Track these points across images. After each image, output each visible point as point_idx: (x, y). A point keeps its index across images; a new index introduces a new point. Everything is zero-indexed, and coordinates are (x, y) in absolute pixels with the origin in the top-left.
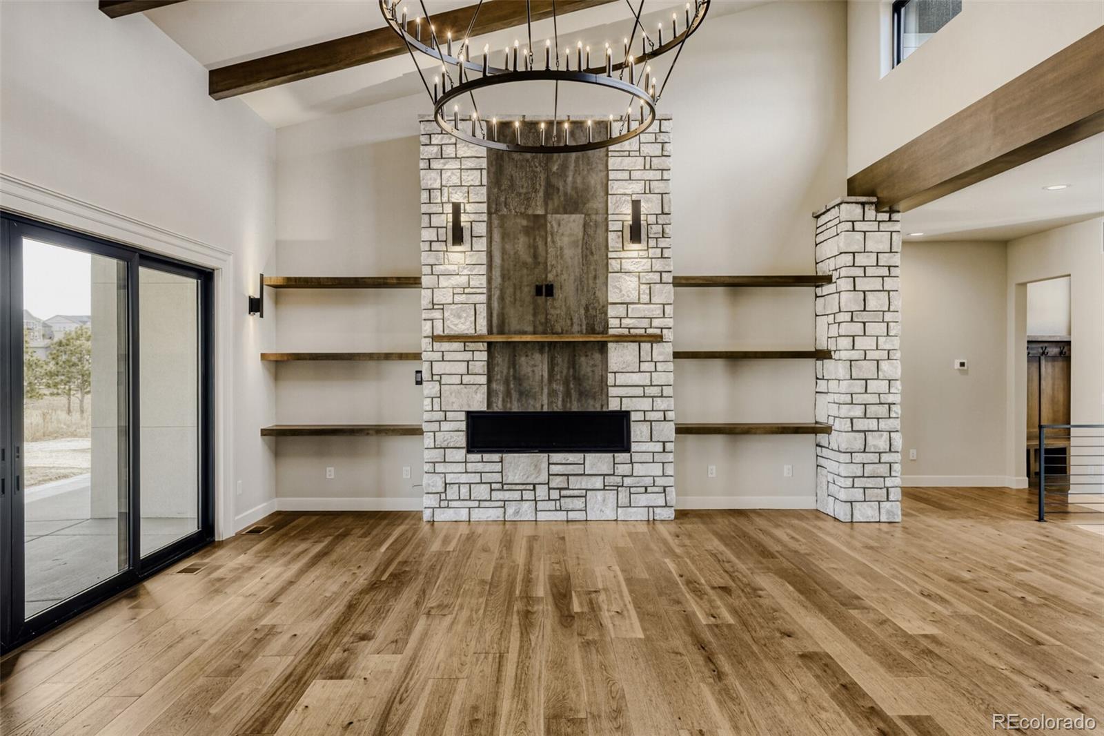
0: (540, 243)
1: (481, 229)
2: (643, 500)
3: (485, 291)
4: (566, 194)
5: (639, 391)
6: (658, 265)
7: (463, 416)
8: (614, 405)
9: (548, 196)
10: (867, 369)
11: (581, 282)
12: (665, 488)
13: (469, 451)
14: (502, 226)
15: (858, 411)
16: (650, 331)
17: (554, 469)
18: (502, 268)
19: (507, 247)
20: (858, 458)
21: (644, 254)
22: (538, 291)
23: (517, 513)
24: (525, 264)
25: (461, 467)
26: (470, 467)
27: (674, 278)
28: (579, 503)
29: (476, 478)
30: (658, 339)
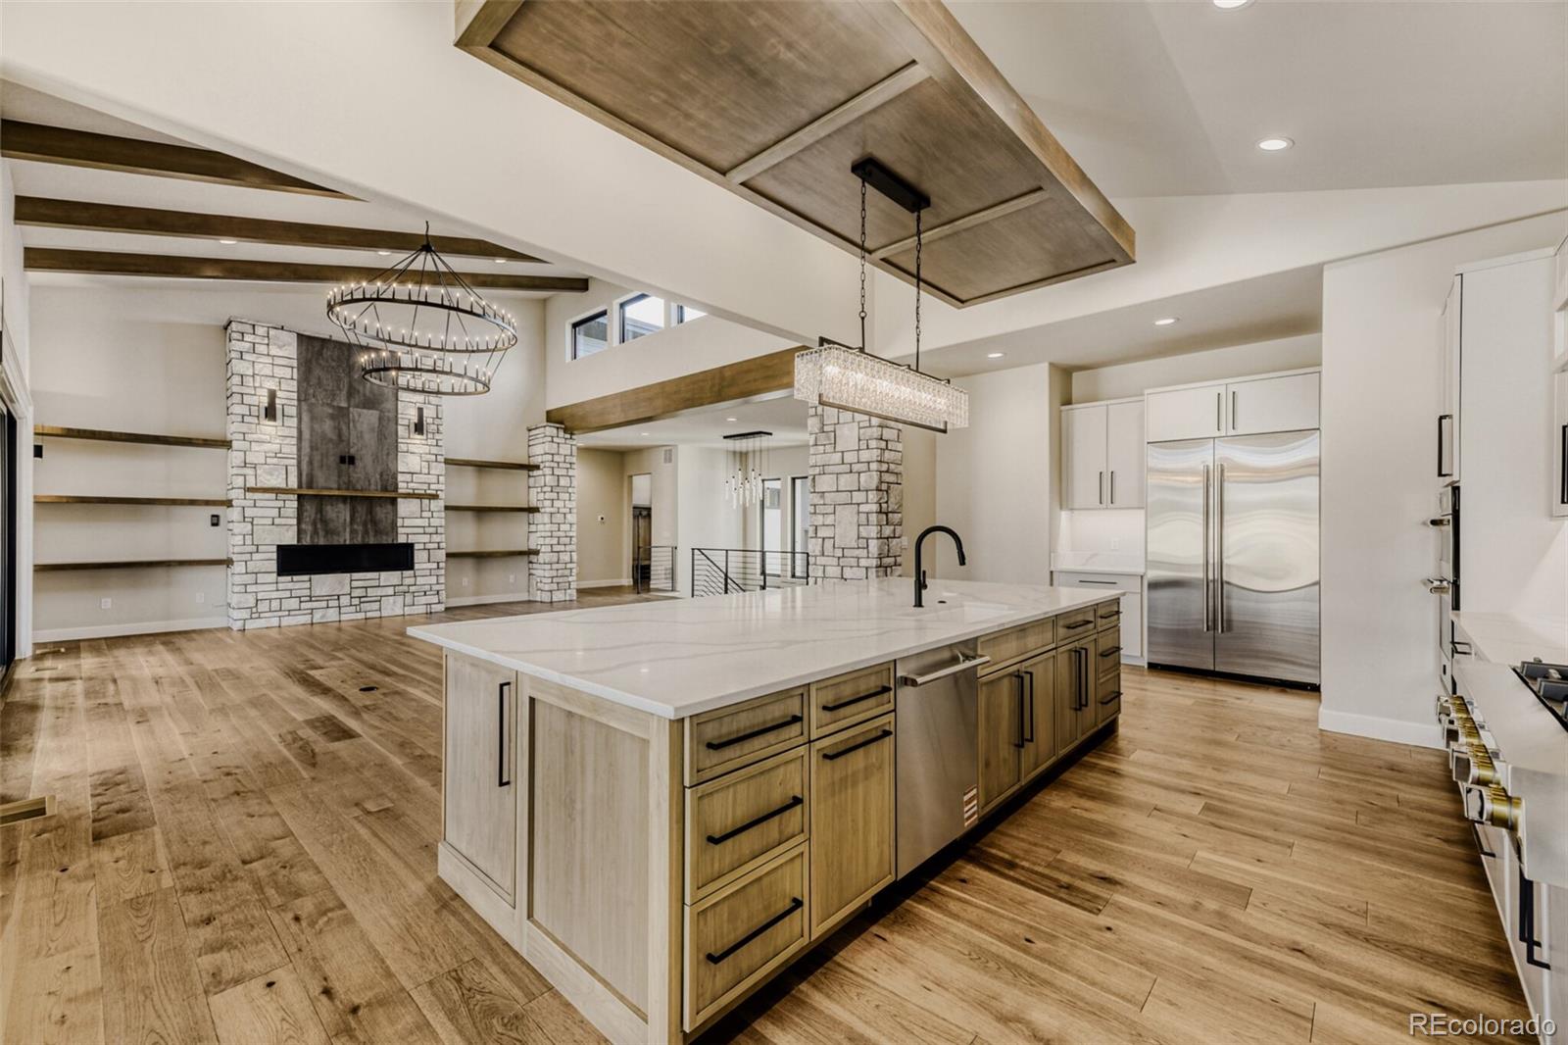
0: (344, 427)
1: (293, 411)
2: (424, 600)
3: (295, 456)
4: (364, 395)
5: (421, 530)
6: (434, 450)
7: (275, 549)
8: (402, 539)
9: (350, 395)
10: (559, 518)
11: (377, 457)
12: (438, 592)
13: (279, 575)
14: (310, 411)
15: (555, 541)
16: (428, 492)
17: (355, 584)
18: (311, 441)
19: (316, 426)
20: (555, 566)
21: (423, 442)
22: (342, 460)
23: (323, 617)
24: (331, 440)
25: (274, 587)
26: (281, 586)
27: (446, 459)
28: (376, 606)
29: (288, 594)
30: (435, 497)
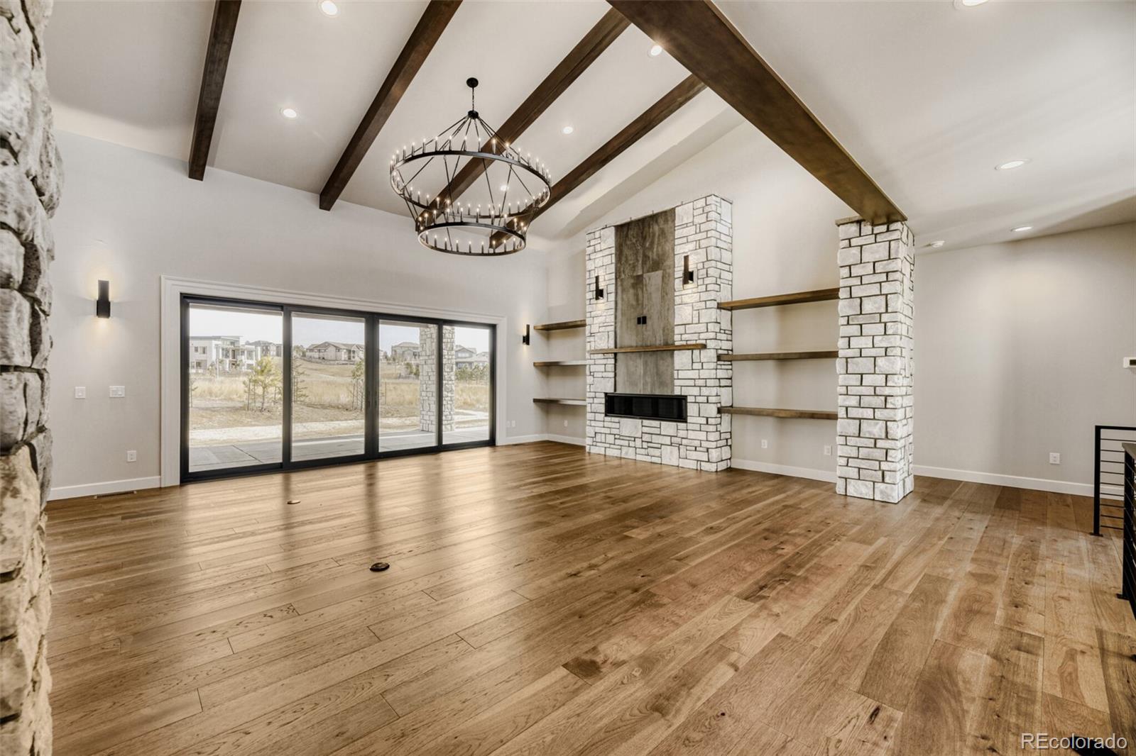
0: (640, 292)
1: (612, 288)
2: (694, 455)
3: (613, 324)
4: (653, 260)
5: (692, 383)
6: (704, 296)
7: (603, 395)
8: (677, 392)
9: (644, 263)
10: (865, 365)
11: (661, 313)
12: (708, 449)
13: (606, 416)
14: (622, 285)
15: (853, 401)
16: (699, 342)
17: (645, 430)
18: (622, 310)
19: (624, 296)
20: (852, 441)
21: (695, 290)
22: (639, 322)
23: (627, 453)
24: (632, 305)
25: (601, 424)
26: (606, 425)
27: (718, 304)
28: (657, 452)
29: (607, 431)
30: (704, 347)
